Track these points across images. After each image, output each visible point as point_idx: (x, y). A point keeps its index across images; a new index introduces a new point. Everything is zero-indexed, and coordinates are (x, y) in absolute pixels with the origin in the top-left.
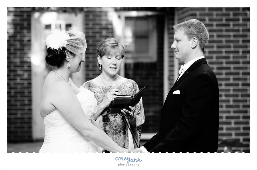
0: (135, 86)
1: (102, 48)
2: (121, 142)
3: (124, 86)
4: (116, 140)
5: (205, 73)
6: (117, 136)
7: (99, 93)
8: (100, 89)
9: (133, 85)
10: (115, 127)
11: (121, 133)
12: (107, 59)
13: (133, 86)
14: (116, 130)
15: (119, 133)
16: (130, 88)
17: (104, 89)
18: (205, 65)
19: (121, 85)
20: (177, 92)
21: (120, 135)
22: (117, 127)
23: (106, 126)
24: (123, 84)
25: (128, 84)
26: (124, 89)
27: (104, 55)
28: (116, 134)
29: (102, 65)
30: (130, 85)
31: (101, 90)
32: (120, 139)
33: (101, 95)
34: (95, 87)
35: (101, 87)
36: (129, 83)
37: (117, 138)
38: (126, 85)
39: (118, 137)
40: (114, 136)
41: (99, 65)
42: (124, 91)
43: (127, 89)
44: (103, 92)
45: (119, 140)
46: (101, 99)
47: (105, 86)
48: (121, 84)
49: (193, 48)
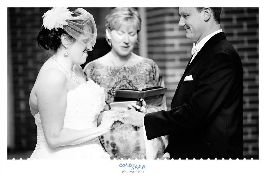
0: (154, 68)
1: (111, 18)
3: (138, 68)
6: (127, 132)
7: (106, 76)
8: (107, 71)
9: (152, 66)
13: (151, 68)
15: (130, 128)
16: (146, 70)
17: (113, 71)
19: (135, 66)
24: (138, 65)
25: (145, 65)
26: (138, 72)
27: (114, 29)
29: (111, 40)
30: (146, 66)
31: (109, 71)
33: (108, 78)
34: (101, 68)
35: (109, 68)
36: (146, 63)
37: (128, 134)
38: (142, 66)
39: (129, 132)
42: (139, 74)
43: (142, 72)
44: (111, 74)
47: (114, 67)
48: (135, 64)
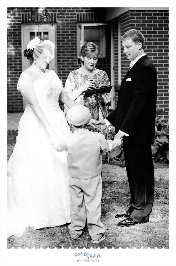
2: (96, 114)
4: (92, 112)
5: (148, 65)
8: (81, 77)
10: (92, 104)
11: (96, 108)
12: (87, 59)
13: (104, 75)
14: (92, 106)
16: (102, 76)
18: (147, 60)
20: (129, 79)
21: (96, 109)
22: (93, 104)
23: (85, 103)
24: (97, 74)
26: (98, 78)
27: (85, 56)
28: (93, 108)
29: (83, 61)
31: (83, 77)
32: (96, 112)
33: (82, 81)
34: (78, 75)
35: (82, 75)
36: (101, 73)
38: (99, 74)
39: (94, 110)
40: (91, 110)
41: (82, 61)
43: (100, 77)
44: (83, 79)
45: (94, 112)
46: (82, 84)
47: (85, 75)
49: (140, 49)
